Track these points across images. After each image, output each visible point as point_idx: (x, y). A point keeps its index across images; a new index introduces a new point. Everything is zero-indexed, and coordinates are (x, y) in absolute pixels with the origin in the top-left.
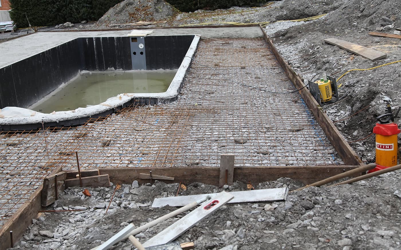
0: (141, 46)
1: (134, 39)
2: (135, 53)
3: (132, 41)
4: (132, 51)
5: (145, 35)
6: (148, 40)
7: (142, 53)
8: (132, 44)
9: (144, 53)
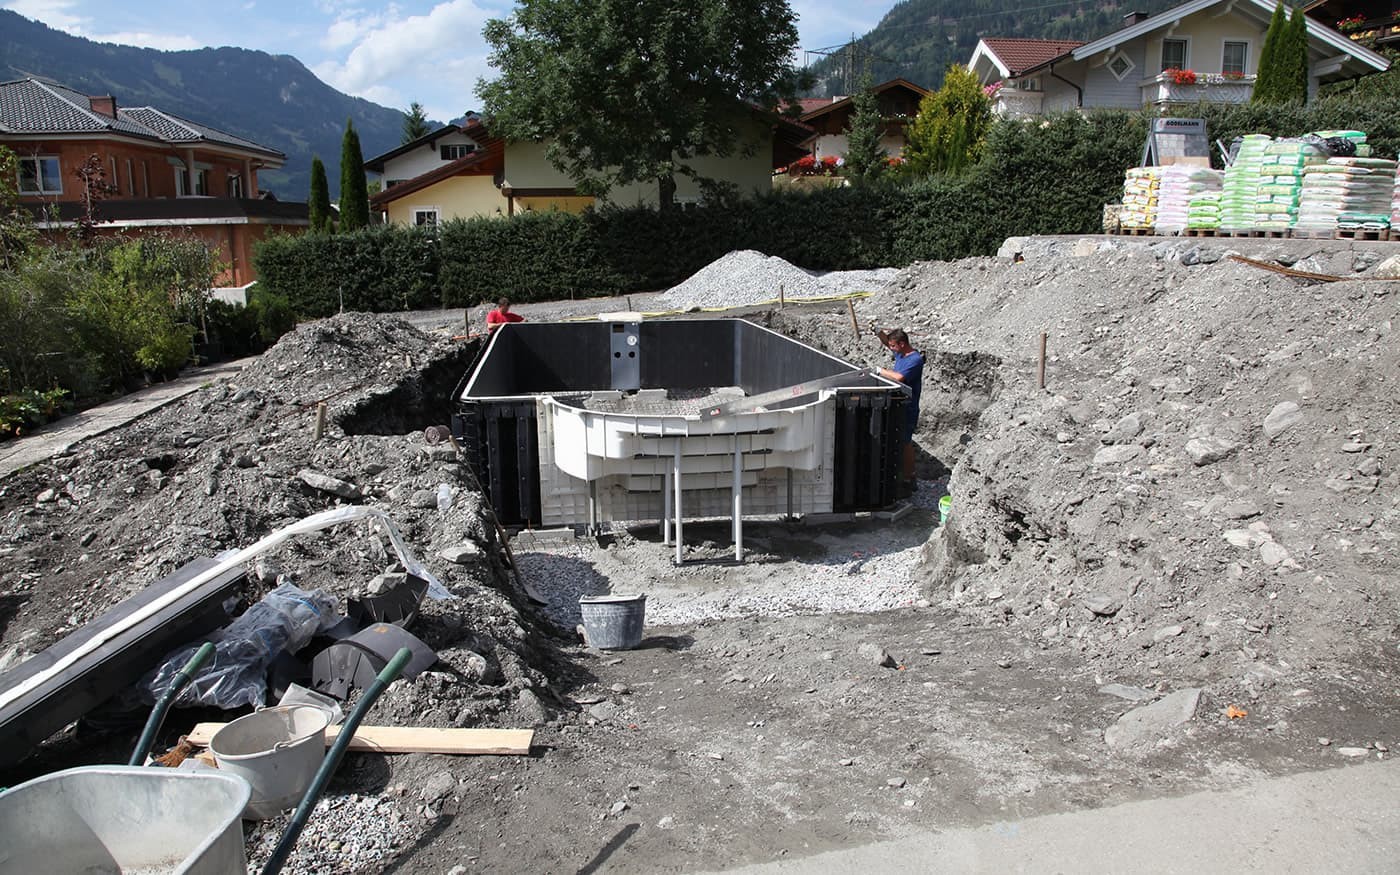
0: (632, 340)
1: (619, 327)
2: (618, 355)
3: (615, 331)
4: (613, 351)
5: (640, 320)
6: (646, 329)
7: (632, 355)
8: (614, 336)
9: (637, 356)
